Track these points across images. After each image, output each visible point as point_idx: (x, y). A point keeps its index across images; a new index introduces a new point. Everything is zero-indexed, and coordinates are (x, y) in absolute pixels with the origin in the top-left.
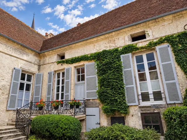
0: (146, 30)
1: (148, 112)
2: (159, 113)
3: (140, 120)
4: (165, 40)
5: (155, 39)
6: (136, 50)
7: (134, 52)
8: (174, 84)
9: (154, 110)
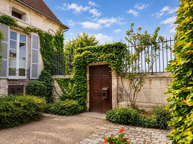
0: (27, 13)
1: (15, 85)
2: (23, 86)
3: (6, 92)
4: (38, 31)
5: (32, 26)
6: (14, 27)
7: (12, 27)
8: (37, 65)
9: (20, 83)
